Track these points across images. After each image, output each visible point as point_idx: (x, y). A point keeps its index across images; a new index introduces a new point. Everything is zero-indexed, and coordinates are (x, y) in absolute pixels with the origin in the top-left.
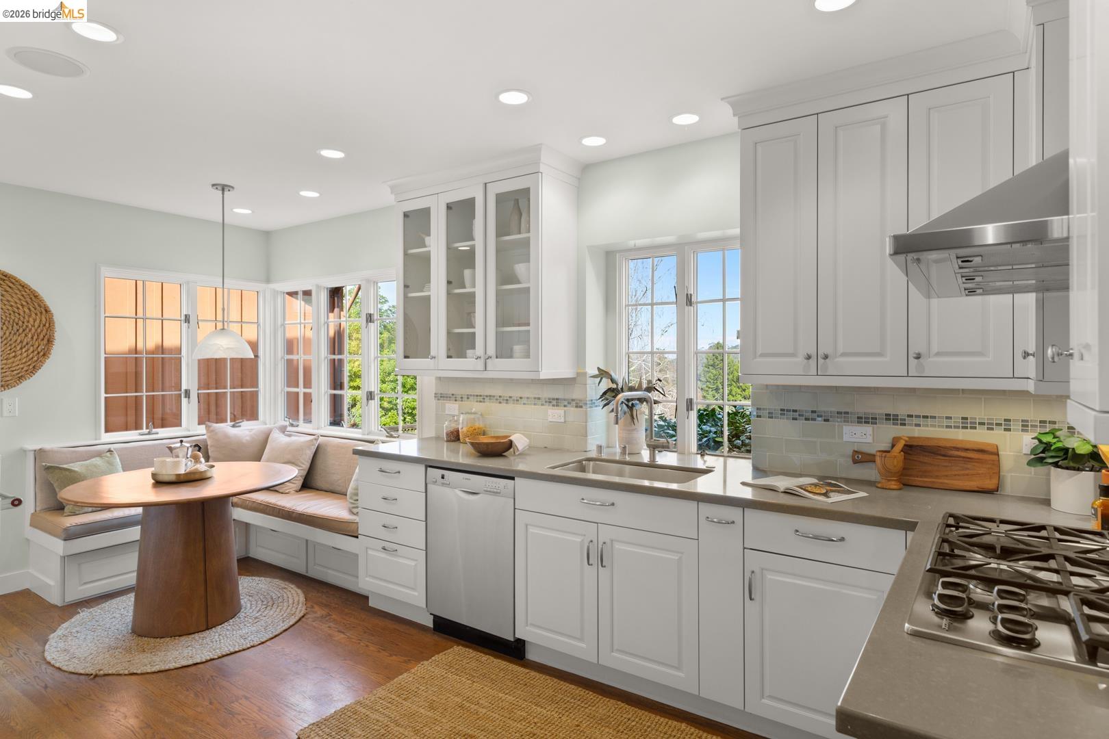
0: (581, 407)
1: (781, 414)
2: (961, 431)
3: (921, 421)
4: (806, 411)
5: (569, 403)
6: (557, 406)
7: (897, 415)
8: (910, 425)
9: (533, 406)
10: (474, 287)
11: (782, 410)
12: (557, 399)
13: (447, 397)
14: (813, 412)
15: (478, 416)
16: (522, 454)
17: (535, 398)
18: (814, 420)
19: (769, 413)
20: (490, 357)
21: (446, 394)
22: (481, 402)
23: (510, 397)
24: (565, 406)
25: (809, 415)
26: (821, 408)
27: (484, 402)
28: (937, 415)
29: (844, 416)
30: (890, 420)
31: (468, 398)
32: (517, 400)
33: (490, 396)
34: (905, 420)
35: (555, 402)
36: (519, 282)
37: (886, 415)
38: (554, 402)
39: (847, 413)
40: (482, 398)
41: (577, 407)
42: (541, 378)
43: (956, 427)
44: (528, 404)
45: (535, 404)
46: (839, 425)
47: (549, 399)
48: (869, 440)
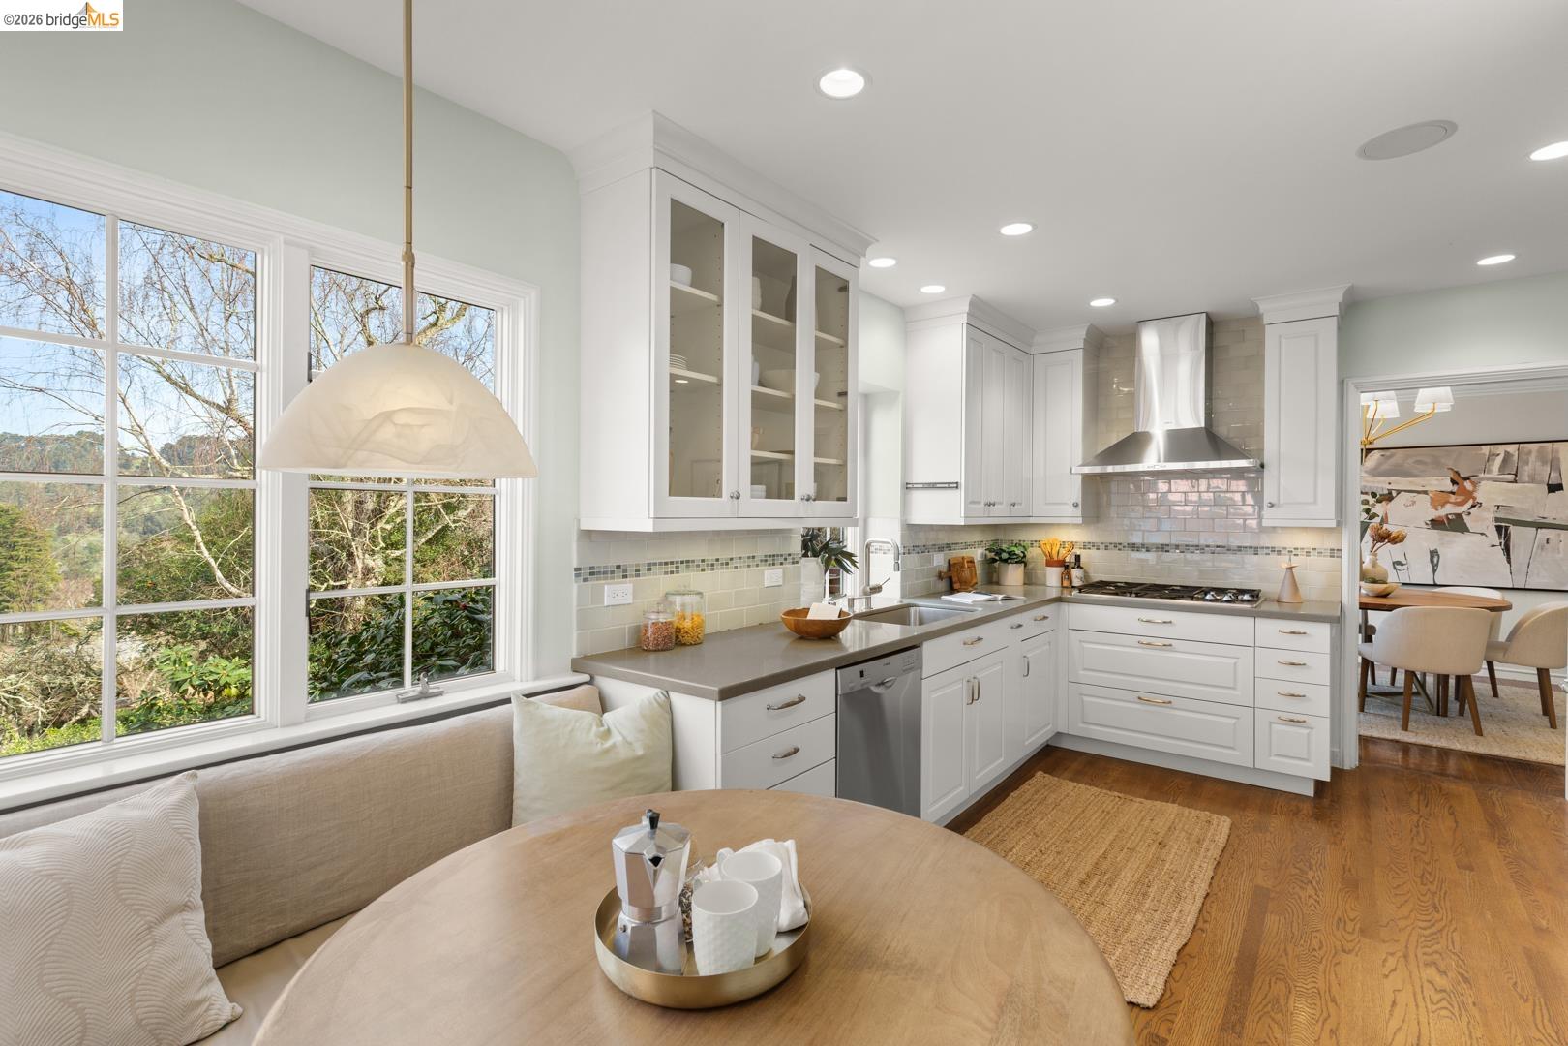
0: (794, 564)
5: (786, 559)
6: (774, 564)
9: (747, 569)
12: (774, 556)
13: (605, 573)
17: (748, 558)
21: (606, 567)
22: (672, 573)
23: (717, 560)
24: (782, 563)
27: (678, 572)
31: (649, 570)
32: (727, 564)
33: (688, 561)
35: (773, 560)
38: (770, 561)
40: (673, 566)
44: (740, 567)
45: (749, 566)
47: (765, 556)
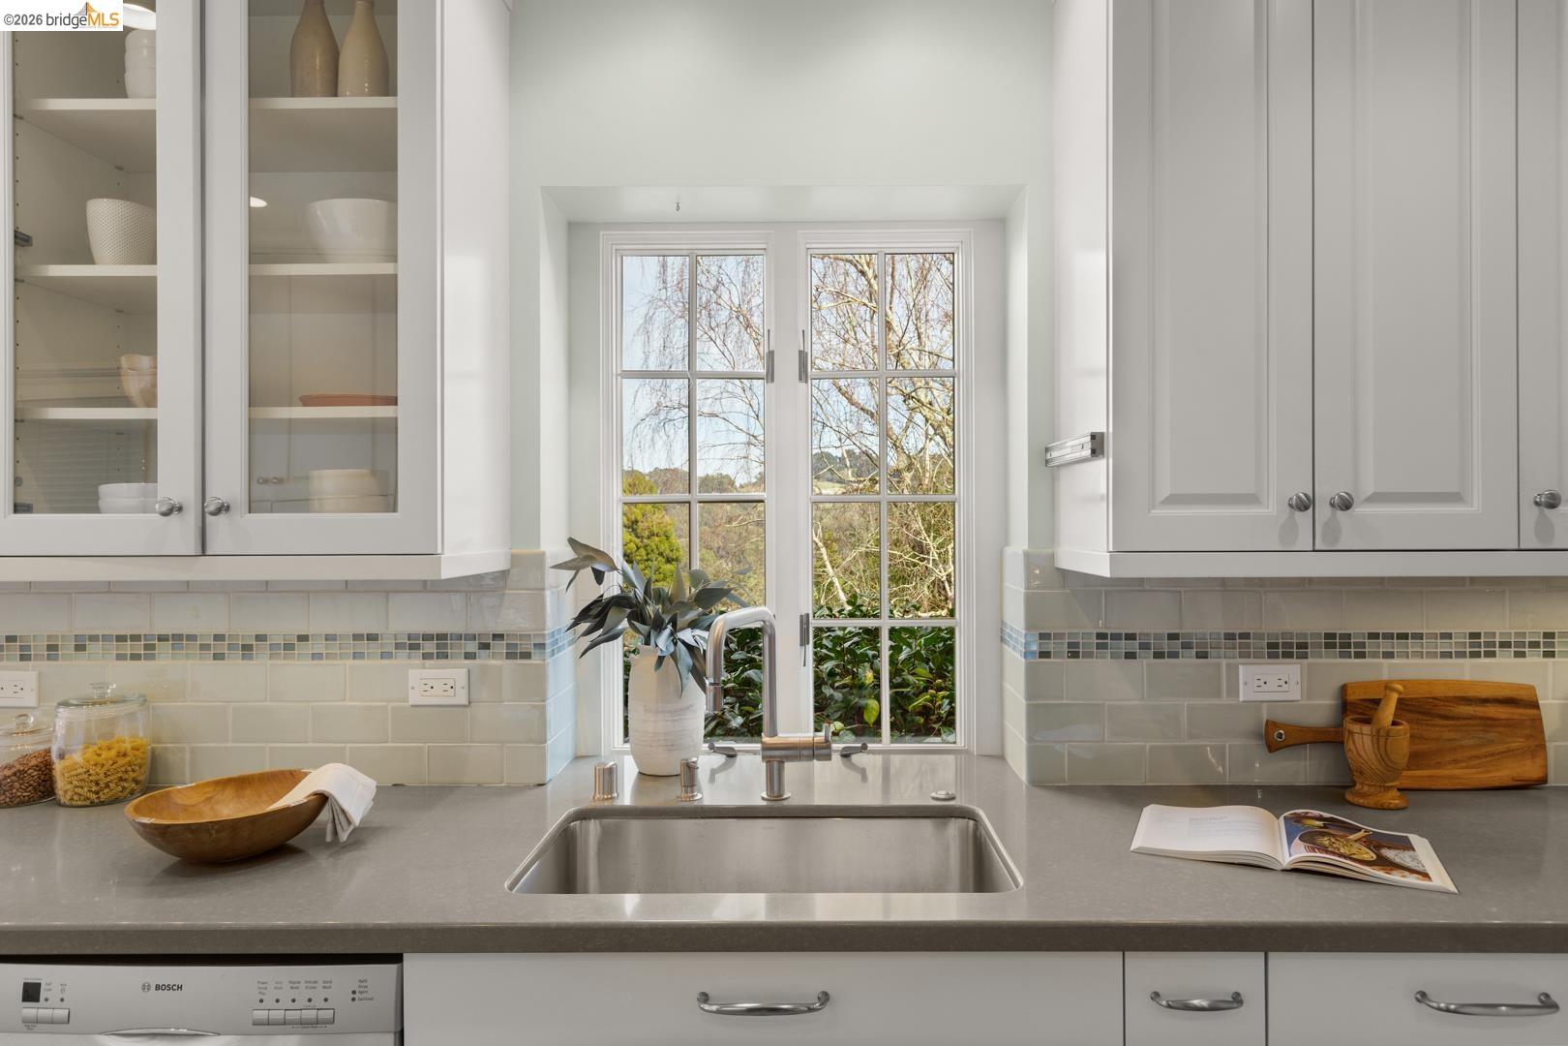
0: (527, 655)
1: (1099, 646)
2: (1468, 661)
3: (1396, 646)
4: (1157, 636)
5: (485, 646)
6: (440, 656)
7: (1349, 636)
8: (1375, 655)
9: (351, 662)
10: (153, 260)
11: (1100, 636)
12: (442, 637)
14: (1173, 637)
15: (133, 707)
16: (361, 836)
17: (357, 637)
18: (1174, 655)
19: (1070, 645)
20: (223, 509)
22: (135, 657)
23: (260, 638)
24: (469, 656)
25: (1166, 646)
26: (1188, 628)
27: (152, 657)
28: (1424, 631)
29: (1240, 643)
30: (1334, 646)
31: (80, 648)
32: (289, 647)
33: (178, 637)
34: (1363, 645)
35: (438, 646)
36: (317, 255)
37: (1328, 636)
38: (430, 647)
39: (1245, 636)
40: (142, 646)
41: (510, 656)
42: (443, 577)
43: (1461, 655)
44: (329, 656)
45: (356, 656)
46: (1228, 665)
47: (410, 637)
48: (1295, 693)
